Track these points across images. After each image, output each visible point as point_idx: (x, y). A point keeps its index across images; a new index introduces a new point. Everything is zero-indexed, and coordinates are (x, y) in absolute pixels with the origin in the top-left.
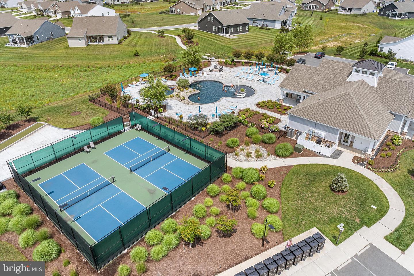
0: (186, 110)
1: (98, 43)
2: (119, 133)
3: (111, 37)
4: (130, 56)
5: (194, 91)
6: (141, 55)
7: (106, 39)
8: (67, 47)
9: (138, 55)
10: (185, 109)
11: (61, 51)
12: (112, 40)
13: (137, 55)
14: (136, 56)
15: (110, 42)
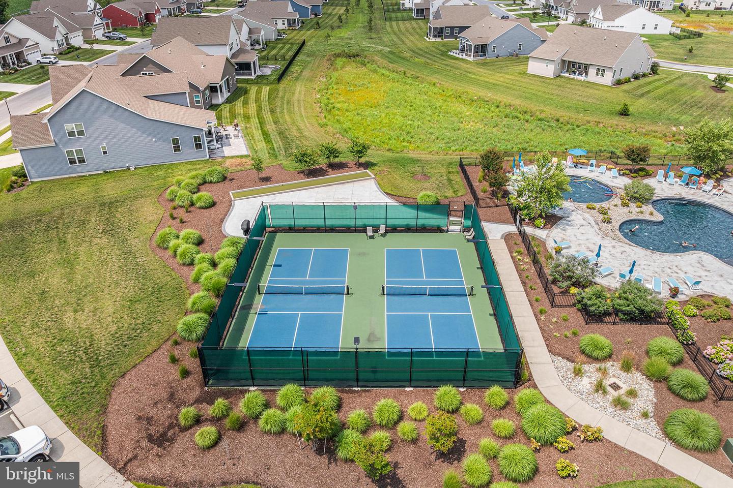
0: (589, 242)
1: (576, 77)
2: (439, 230)
3: (603, 71)
4: (611, 113)
5: (651, 214)
6: (633, 115)
7: (592, 71)
8: (524, 73)
9: (627, 115)
10: (587, 239)
11: (509, 77)
12: (603, 75)
13: (624, 113)
14: (622, 114)
15: (599, 80)
